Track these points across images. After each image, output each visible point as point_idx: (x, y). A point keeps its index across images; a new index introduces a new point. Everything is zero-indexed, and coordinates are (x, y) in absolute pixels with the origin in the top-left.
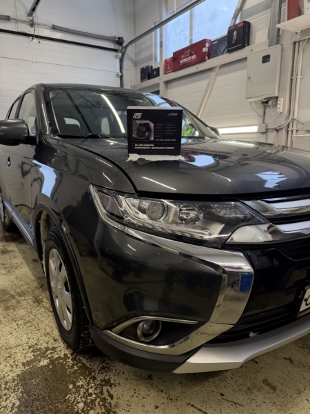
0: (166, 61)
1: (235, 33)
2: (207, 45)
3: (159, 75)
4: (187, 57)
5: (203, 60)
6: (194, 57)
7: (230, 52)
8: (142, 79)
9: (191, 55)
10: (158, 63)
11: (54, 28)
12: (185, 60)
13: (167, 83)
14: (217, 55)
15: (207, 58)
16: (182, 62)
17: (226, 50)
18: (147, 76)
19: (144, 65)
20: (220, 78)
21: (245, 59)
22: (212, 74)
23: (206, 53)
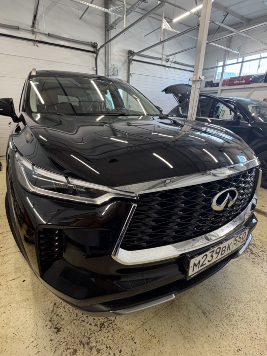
0: (224, 80)
2: (252, 77)
3: (218, 86)
5: (249, 83)
6: (244, 81)
7: (265, 82)
8: (206, 86)
9: (242, 80)
10: (217, 79)
11: (175, 63)
12: (238, 82)
13: (222, 90)
14: (257, 82)
15: (251, 83)
16: (235, 82)
17: (263, 81)
18: (210, 86)
19: (209, 80)
20: (255, 92)
22: (253, 90)
23: (251, 81)
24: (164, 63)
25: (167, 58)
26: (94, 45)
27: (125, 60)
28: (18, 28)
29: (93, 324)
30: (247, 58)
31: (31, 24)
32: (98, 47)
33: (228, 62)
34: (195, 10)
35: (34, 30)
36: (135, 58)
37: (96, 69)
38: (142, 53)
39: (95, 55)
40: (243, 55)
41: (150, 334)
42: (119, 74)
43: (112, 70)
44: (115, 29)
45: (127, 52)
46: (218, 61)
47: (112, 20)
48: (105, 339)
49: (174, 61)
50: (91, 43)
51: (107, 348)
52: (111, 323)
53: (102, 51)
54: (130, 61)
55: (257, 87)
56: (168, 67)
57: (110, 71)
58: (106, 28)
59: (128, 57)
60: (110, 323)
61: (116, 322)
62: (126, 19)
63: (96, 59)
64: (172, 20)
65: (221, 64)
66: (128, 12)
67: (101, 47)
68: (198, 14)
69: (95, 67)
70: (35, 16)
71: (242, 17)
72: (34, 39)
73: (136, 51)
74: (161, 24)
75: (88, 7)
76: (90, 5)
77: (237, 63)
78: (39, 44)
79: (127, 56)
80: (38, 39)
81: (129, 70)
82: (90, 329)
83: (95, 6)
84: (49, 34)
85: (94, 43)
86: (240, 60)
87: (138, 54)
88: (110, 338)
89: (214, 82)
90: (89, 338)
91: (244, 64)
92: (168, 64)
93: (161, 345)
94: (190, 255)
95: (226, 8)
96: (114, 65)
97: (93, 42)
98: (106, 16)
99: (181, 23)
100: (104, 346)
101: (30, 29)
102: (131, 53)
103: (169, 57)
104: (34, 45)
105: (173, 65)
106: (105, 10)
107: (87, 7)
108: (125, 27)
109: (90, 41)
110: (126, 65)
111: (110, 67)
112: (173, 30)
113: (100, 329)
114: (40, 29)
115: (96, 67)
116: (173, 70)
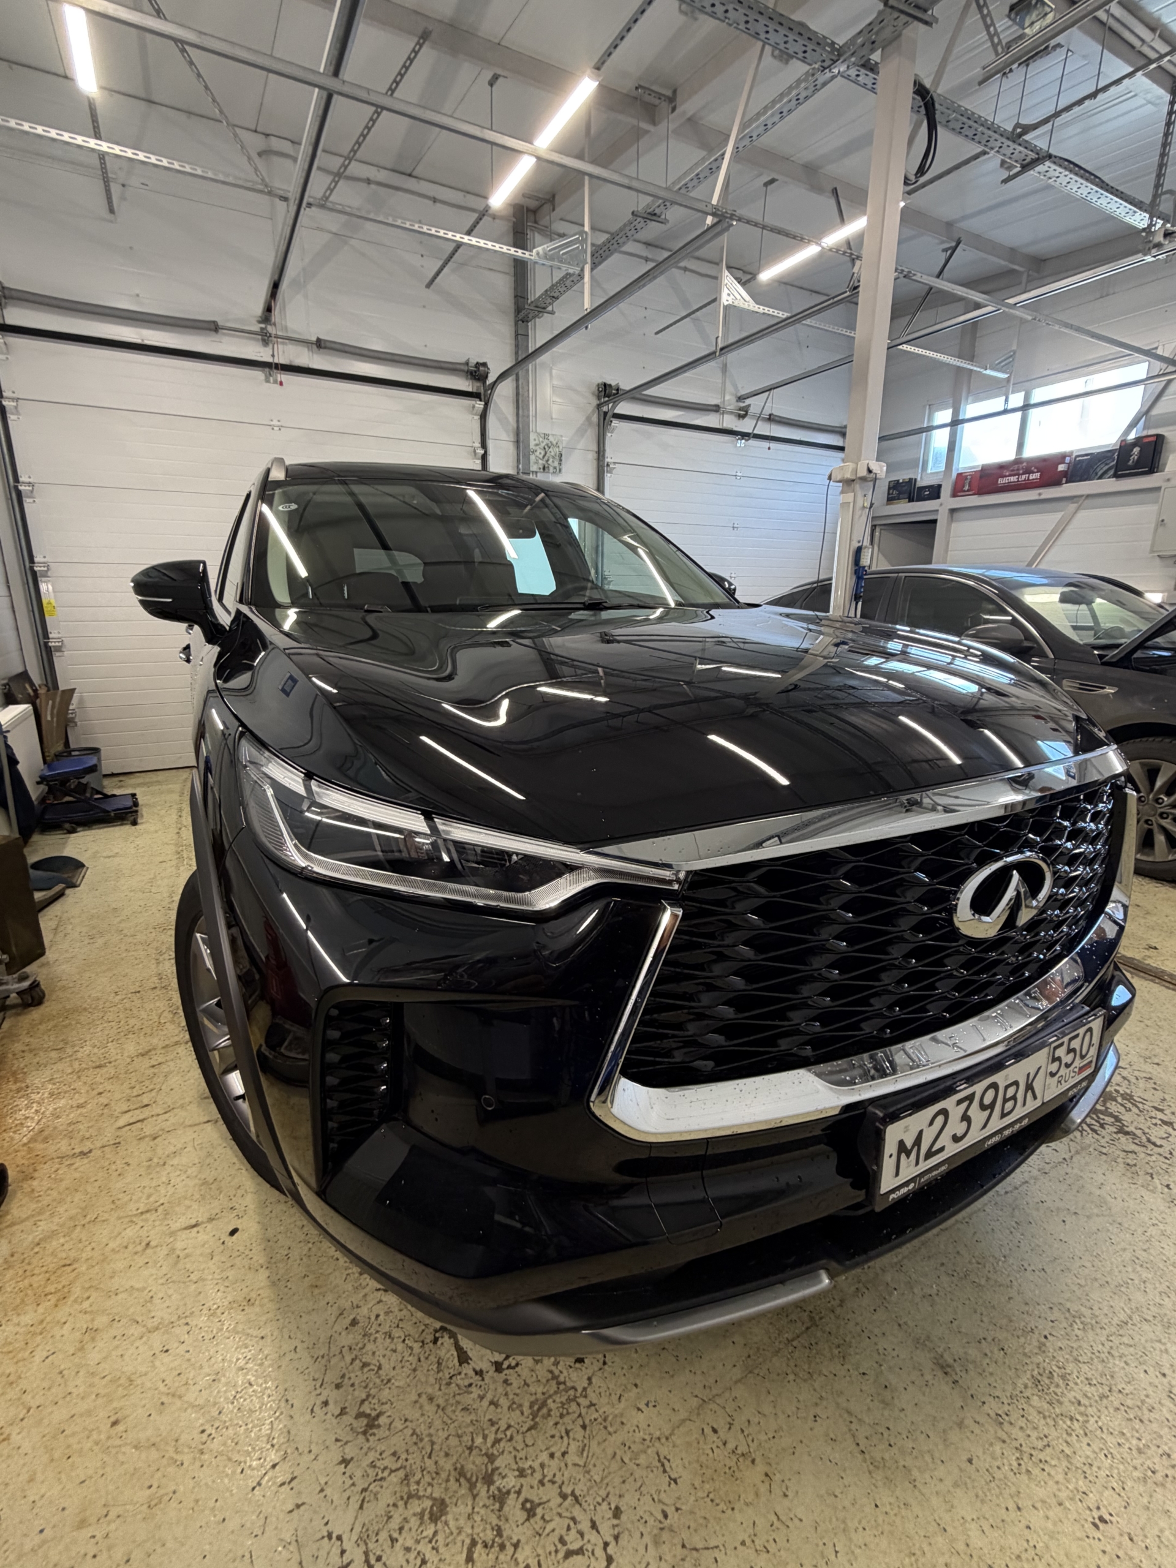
0: (959, 475)
1: (1136, 450)
2: (1067, 460)
3: (938, 497)
4: (1018, 475)
5: (1057, 483)
6: (1035, 477)
7: (1116, 476)
8: (890, 499)
9: (1028, 471)
10: (932, 472)
12: (1013, 479)
13: (953, 511)
14: (1087, 479)
15: (1064, 480)
16: (1001, 481)
17: (1112, 472)
18: (906, 496)
19: (902, 476)
20: (1082, 514)
21: (1158, 489)
22: (1072, 507)
23: (1065, 474)
24: (730, 422)
25: (742, 405)
26: (477, 373)
27: (588, 419)
28: (213, 327)
29: (504, 1402)
30: (1038, 395)
31: (258, 309)
32: (491, 379)
33: (971, 409)
34: (835, 238)
35: (270, 329)
36: (624, 408)
37: (481, 452)
38: (651, 392)
39: (480, 405)
40: (1026, 384)
41: (731, 1446)
42: (564, 467)
43: (540, 452)
44: (552, 313)
45: (594, 388)
46: (933, 407)
47: (539, 286)
48: (554, 1463)
49: (767, 412)
50: (467, 363)
51: (564, 1497)
52: (575, 1399)
53: (504, 393)
54: (605, 420)
55: (1088, 496)
56: (745, 436)
57: (533, 458)
58: (518, 310)
59: (599, 406)
60: (569, 1400)
61: (593, 1396)
62: (592, 278)
63: (483, 417)
64: (753, 276)
65: (944, 416)
66: (600, 255)
67: (503, 376)
68: (851, 252)
69: (478, 444)
70: (276, 286)
71: (1012, 253)
72: (270, 360)
73: (626, 386)
74: (718, 290)
75: (459, 245)
76: (466, 239)
77: (1005, 412)
78: (284, 377)
79: (595, 402)
80: (282, 360)
81: (600, 454)
82: (492, 1423)
83: (482, 243)
84: (319, 340)
85: (478, 365)
86: (1017, 400)
87: (636, 394)
88: (572, 1458)
89: (920, 484)
90: (491, 1458)
91: (1033, 413)
92: (746, 426)
93: (777, 1491)
94: (883, 1107)
95: (949, 225)
96: (546, 436)
97: (473, 362)
98: (520, 269)
99: (785, 283)
100: (550, 1493)
101: (256, 327)
102: (607, 392)
103: (748, 402)
104: (267, 381)
105: (763, 429)
106: (520, 253)
107: (453, 246)
108: (587, 305)
109: (463, 360)
110: (591, 434)
111: (532, 446)
112: (761, 309)
113: (530, 1423)
114: (290, 325)
115: (484, 445)
116: (765, 444)
